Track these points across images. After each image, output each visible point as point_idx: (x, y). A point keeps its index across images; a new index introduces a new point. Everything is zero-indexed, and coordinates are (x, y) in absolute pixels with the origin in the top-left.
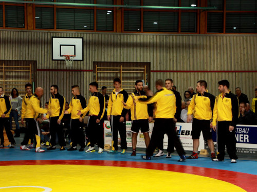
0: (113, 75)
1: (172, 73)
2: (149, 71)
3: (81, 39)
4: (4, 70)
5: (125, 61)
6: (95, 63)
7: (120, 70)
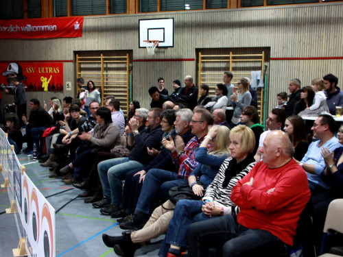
0: (223, 65)
1: (302, 61)
2: (268, 58)
3: (172, 20)
4: (101, 61)
5: (236, 45)
6: (198, 50)
7: (228, 58)
